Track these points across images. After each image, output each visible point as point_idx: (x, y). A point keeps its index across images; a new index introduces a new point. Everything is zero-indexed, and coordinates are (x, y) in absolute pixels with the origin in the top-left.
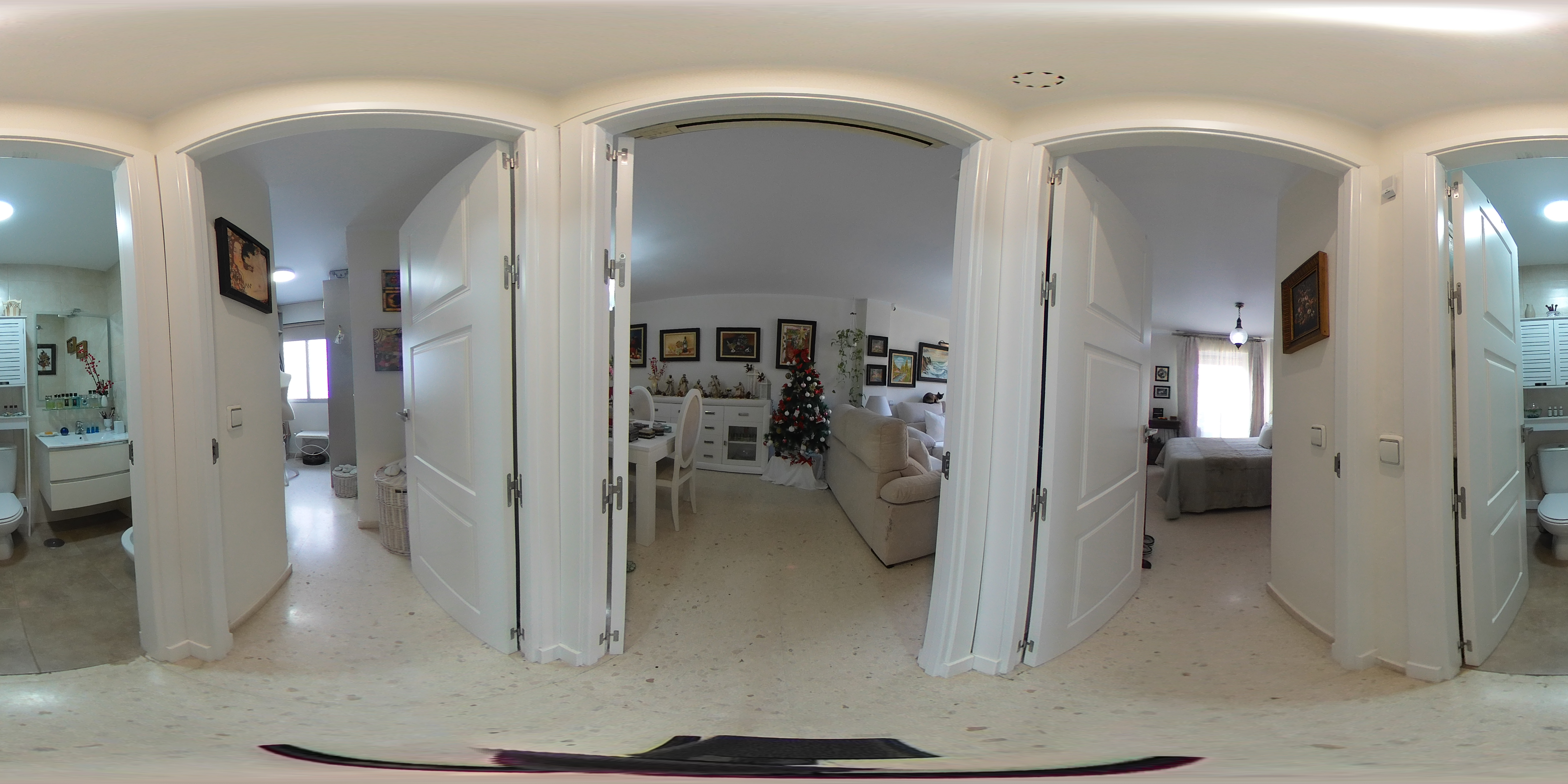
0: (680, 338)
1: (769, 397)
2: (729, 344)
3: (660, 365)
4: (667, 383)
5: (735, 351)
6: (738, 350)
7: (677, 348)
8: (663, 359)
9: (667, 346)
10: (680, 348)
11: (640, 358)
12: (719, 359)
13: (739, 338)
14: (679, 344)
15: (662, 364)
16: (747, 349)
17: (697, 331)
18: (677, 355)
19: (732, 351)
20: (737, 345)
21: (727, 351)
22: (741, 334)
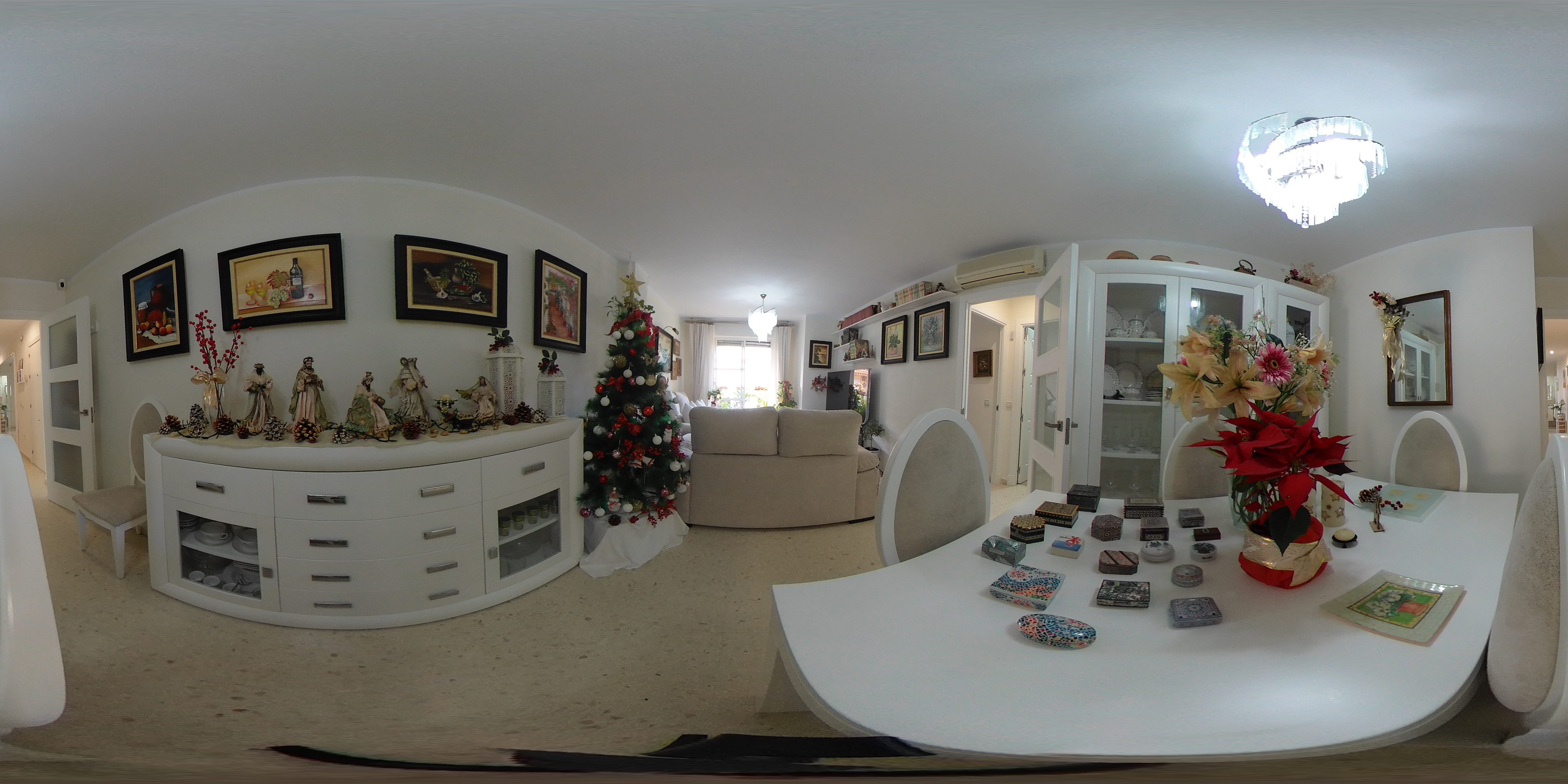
0: (282, 261)
2: (430, 278)
3: (223, 340)
4: (249, 390)
5: (446, 295)
6: (455, 294)
7: (271, 290)
8: (230, 324)
9: (241, 289)
10: (282, 288)
11: (173, 332)
12: (403, 313)
13: (457, 267)
14: (274, 280)
15: (229, 337)
16: (477, 295)
17: (333, 242)
18: (273, 308)
19: (439, 295)
20: (452, 283)
21: (425, 292)
22: (462, 258)
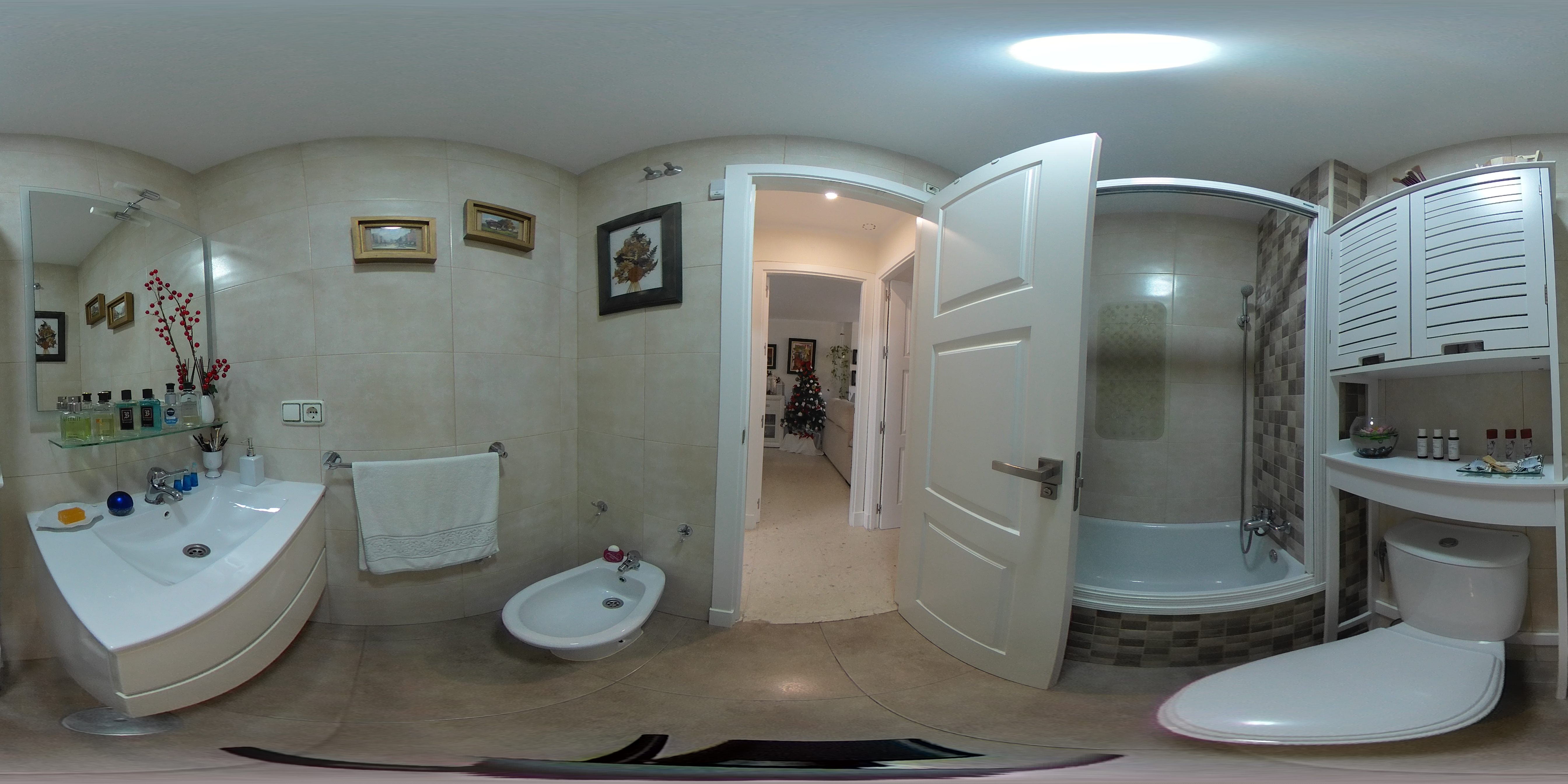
1: (783, 394)
